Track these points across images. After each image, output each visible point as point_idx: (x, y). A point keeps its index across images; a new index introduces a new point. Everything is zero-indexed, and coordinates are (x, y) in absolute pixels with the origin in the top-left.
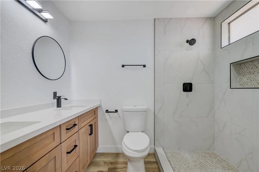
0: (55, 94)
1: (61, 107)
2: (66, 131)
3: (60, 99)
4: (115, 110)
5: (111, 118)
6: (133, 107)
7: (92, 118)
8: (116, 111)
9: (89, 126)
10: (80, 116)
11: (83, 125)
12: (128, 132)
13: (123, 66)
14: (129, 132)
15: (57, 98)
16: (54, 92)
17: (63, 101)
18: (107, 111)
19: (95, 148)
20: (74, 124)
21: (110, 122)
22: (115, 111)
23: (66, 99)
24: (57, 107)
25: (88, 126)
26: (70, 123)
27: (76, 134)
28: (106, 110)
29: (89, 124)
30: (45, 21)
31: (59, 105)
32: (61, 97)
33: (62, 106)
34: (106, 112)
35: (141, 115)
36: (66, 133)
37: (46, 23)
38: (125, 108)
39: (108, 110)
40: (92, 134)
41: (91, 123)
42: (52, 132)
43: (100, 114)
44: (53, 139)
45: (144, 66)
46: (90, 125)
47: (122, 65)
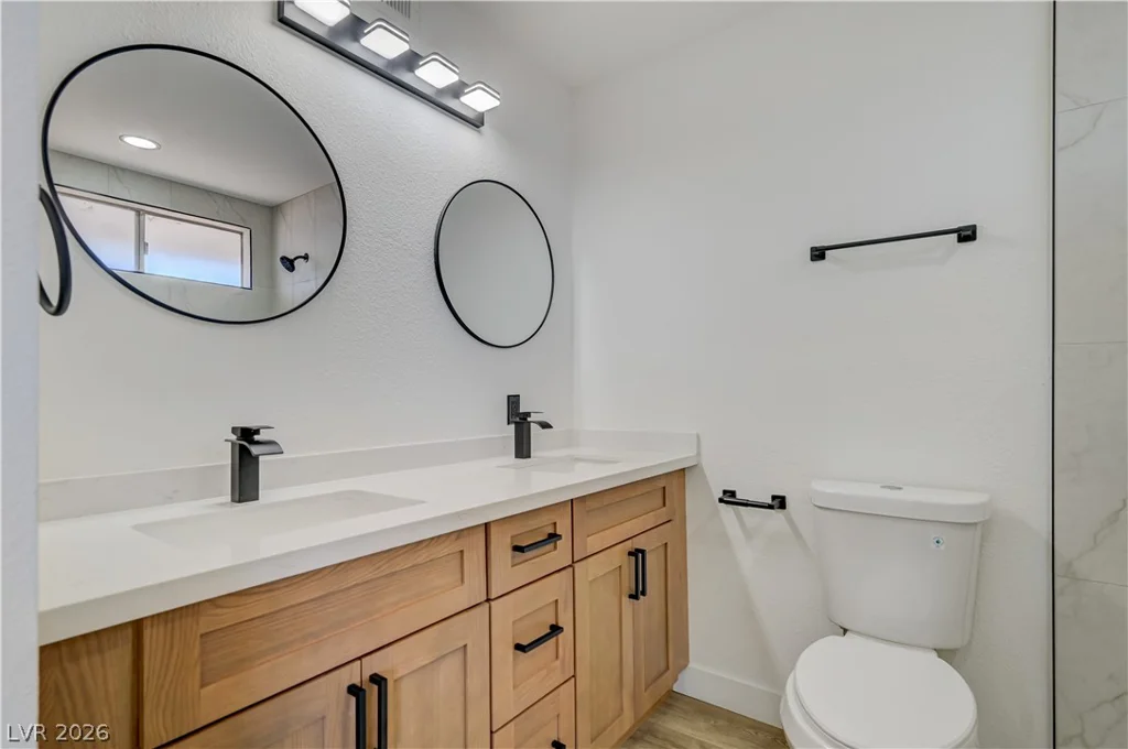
0: (513, 401)
1: (529, 457)
2: (513, 557)
3: (525, 425)
4: (774, 498)
5: (749, 534)
6: (874, 491)
7: (649, 520)
8: (776, 503)
9: (630, 554)
10: (582, 499)
11: (594, 543)
12: (845, 631)
13: (818, 254)
14: (848, 634)
15: (518, 419)
16: (509, 397)
17: (535, 429)
18: (729, 498)
19: (663, 665)
20: (551, 531)
21: (746, 556)
22: (769, 501)
23: (545, 425)
24: (517, 457)
25: (626, 556)
26: (533, 523)
27: (557, 575)
28: (725, 492)
29: (629, 546)
30: (476, 122)
31: (523, 449)
32: (528, 414)
33: (532, 455)
34: (721, 500)
35: (934, 546)
36: (510, 565)
37: (479, 132)
38: (828, 488)
39: (733, 494)
40: (643, 593)
41: (639, 543)
42: (456, 547)
43: (699, 506)
44: (459, 576)
45: (967, 235)
46: (637, 550)
47: (813, 249)
